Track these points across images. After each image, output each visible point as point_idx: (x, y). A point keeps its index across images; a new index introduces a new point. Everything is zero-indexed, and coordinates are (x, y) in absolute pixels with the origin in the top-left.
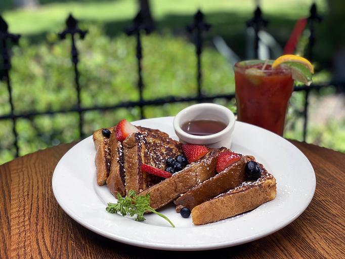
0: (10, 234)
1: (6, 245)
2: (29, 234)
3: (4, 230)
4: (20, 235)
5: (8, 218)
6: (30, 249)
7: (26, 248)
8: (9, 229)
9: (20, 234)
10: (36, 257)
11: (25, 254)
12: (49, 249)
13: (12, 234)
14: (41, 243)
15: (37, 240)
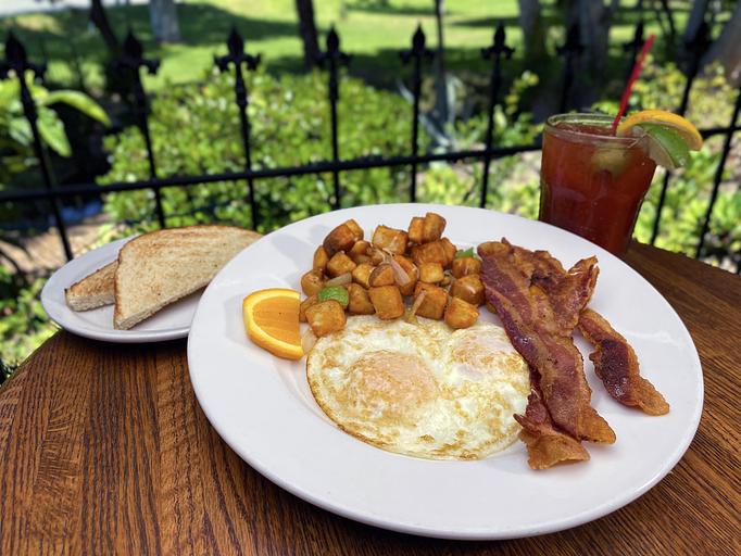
0: (158, 448)
1: (151, 481)
2: (196, 451)
3: (147, 440)
4: (177, 453)
5: (152, 404)
6: (201, 491)
7: (193, 491)
8: (156, 435)
9: (177, 448)
10: (215, 515)
11: (192, 506)
12: (239, 494)
13: (161, 450)
14: (222, 475)
15: (214, 465)
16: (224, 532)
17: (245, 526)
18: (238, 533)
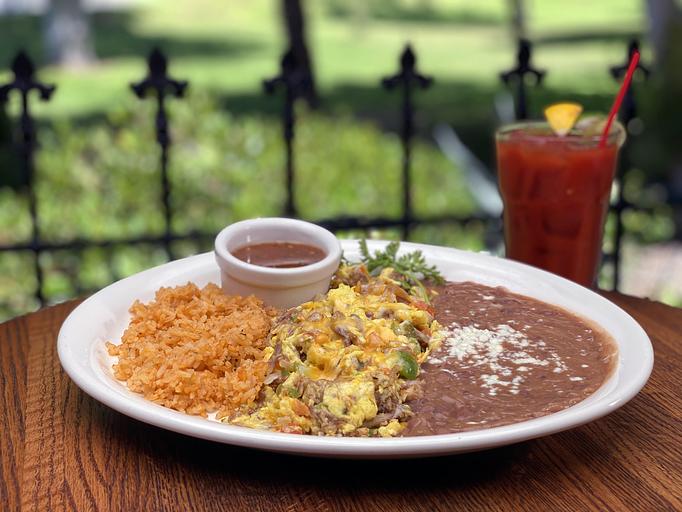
0: (23, 440)
1: (14, 460)
2: (61, 442)
3: (12, 434)
4: (42, 444)
5: (20, 412)
6: (62, 467)
7: (55, 467)
8: (22, 431)
9: (43, 440)
10: (74, 482)
11: (53, 476)
12: (100, 469)
13: (26, 441)
14: (85, 458)
15: (78, 452)
16: (81, 491)
17: (102, 489)
18: (94, 493)
